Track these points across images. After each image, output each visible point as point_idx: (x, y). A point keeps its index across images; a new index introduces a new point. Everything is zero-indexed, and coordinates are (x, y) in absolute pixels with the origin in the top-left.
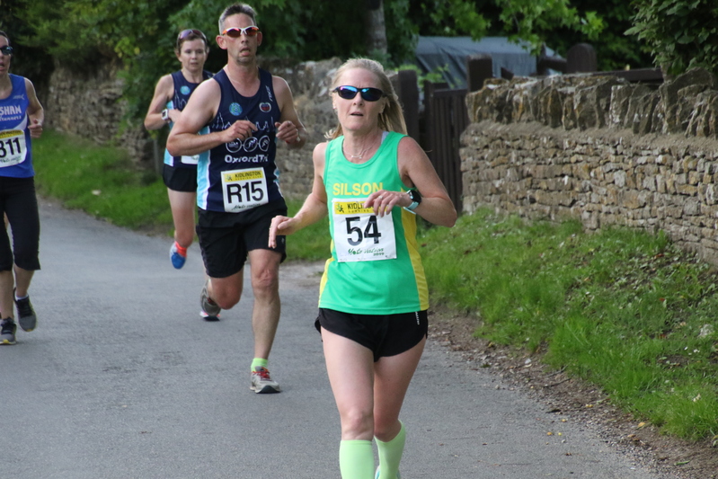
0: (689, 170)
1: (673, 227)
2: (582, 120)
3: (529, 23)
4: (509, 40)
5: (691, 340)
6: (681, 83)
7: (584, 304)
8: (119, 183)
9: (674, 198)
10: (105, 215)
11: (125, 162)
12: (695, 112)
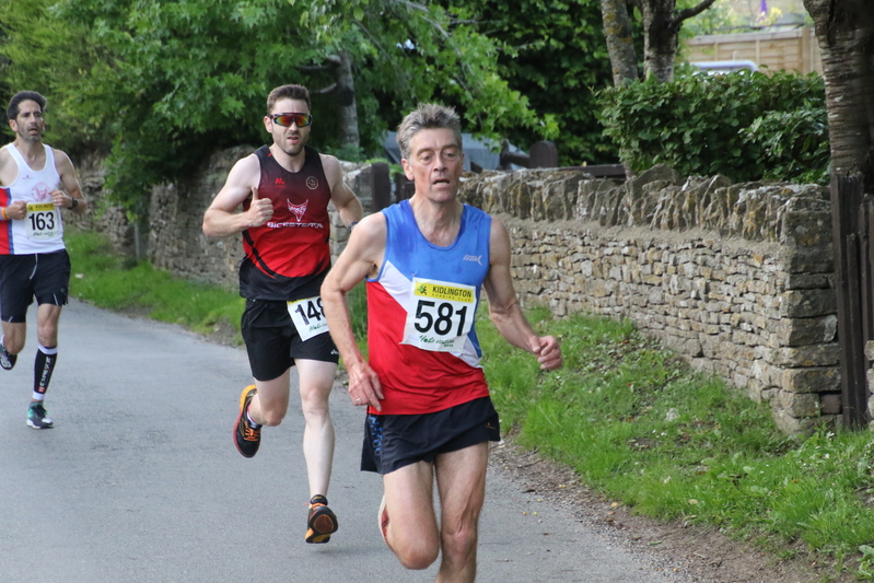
0: (654, 261)
1: (638, 315)
2: (551, 212)
3: (491, 122)
4: (473, 137)
5: (657, 423)
6: (645, 179)
7: (555, 388)
8: (101, 267)
9: (640, 287)
10: (88, 298)
11: (106, 248)
12: (659, 207)
